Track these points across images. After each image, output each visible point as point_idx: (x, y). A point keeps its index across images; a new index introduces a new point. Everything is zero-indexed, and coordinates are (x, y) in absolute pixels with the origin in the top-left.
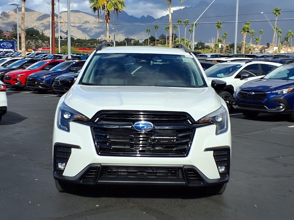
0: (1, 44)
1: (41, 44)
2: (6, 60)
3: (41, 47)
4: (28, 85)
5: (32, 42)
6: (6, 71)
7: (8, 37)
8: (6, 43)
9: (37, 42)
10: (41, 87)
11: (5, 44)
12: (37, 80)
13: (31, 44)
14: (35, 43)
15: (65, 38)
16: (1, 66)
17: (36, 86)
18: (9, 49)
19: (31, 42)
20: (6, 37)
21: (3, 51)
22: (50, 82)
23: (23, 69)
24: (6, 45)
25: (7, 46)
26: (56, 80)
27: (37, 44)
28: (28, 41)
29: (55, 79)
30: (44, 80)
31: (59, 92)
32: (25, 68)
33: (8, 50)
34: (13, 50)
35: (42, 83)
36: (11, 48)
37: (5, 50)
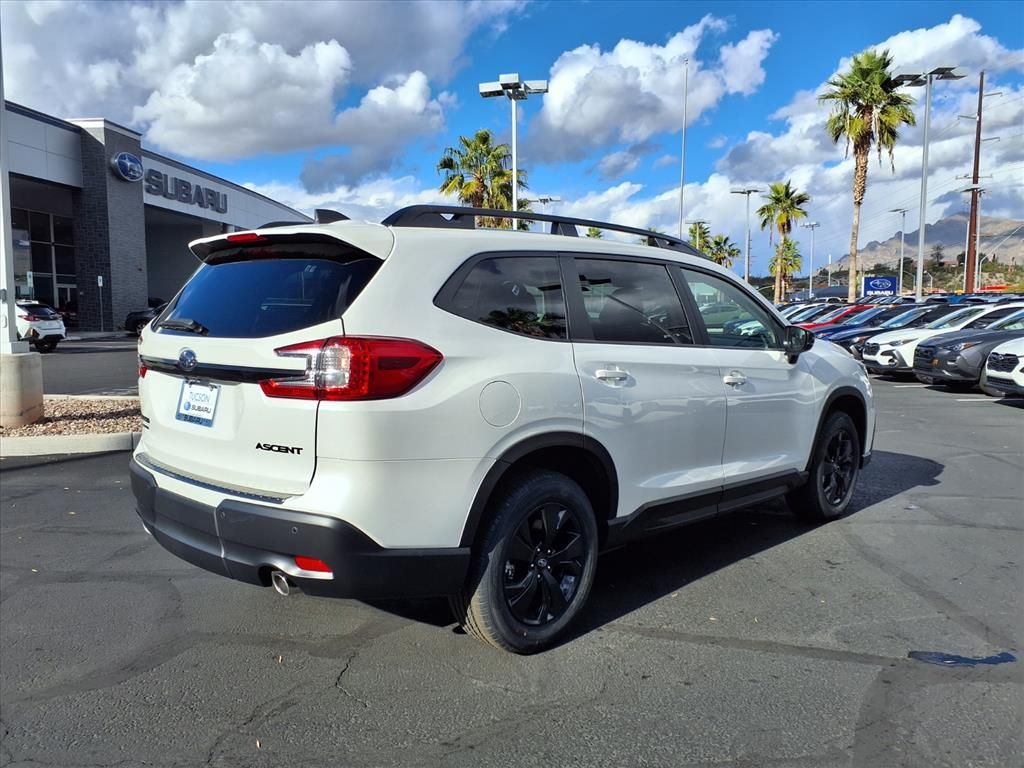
0: (871, 283)
8: (880, 281)
11: (878, 283)
18: (886, 291)
25: (880, 286)
33: (883, 293)
36: (889, 289)
37: (877, 293)
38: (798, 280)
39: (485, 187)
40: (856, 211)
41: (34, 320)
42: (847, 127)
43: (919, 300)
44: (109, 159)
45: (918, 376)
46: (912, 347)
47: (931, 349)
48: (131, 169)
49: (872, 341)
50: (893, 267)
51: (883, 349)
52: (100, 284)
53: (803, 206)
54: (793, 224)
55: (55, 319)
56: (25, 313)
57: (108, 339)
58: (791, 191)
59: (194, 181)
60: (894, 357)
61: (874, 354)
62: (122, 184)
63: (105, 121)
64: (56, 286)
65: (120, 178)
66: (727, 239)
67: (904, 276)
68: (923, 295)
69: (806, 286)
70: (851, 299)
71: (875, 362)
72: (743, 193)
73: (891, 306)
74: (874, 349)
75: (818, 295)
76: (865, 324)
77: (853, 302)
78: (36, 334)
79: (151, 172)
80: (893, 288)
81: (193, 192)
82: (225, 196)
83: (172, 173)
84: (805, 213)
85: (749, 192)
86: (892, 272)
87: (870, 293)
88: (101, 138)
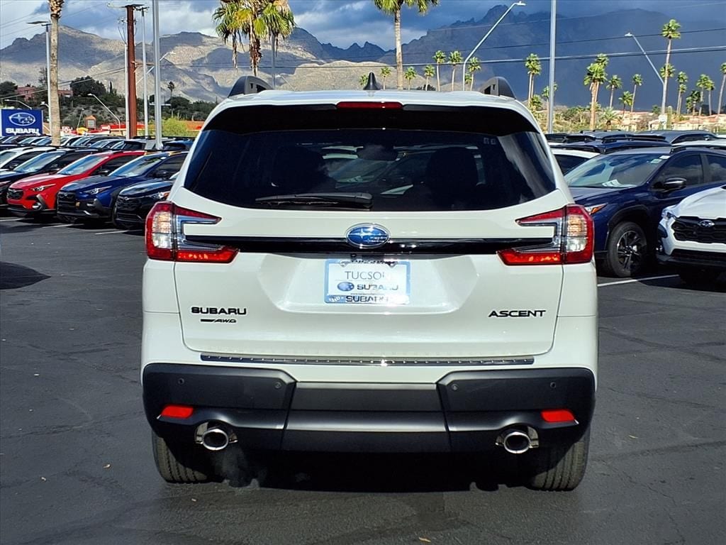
0: (10, 117)
1: (109, 116)
2: (15, 153)
3: (109, 122)
4: (61, 209)
5: (87, 111)
6: (13, 179)
7: (30, 99)
8: (21, 115)
9: (100, 111)
10: (88, 213)
11: (19, 117)
12: (80, 199)
13: (84, 116)
14: (93, 112)
15: (166, 100)
16: (2, 168)
17: (78, 211)
18: (29, 129)
19: (85, 112)
20: (25, 99)
21: (15, 133)
22: (107, 201)
23: (50, 174)
24: (22, 120)
25: (23, 122)
26: (122, 198)
27: (98, 115)
28: (78, 108)
29: (118, 194)
30: (94, 196)
31: (129, 224)
32: (55, 173)
33: (26, 131)
34: (38, 130)
35: (92, 203)
87: (10, 131)
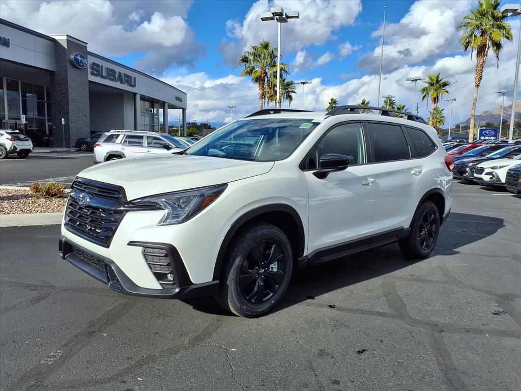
11: (487, 132)
25: (489, 134)
36: (493, 136)
37: (486, 138)
38: (443, 130)
39: (266, 73)
40: (476, 90)
41: (15, 141)
42: (473, 41)
43: (511, 141)
44: (69, 56)
45: (508, 188)
46: (505, 170)
47: (518, 172)
48: (81, 62)
49: (479, 166)
50: (496, 124)
51: (486, 171)
52: (63, 123)
53: (447, 88)
54: (440, 98)
55: (27, 140)
56: (10, 137)
57: (66, 152)
58: (440, 79)
59: (118, 69)
60: (493, 176)
61: (481, 173)
62: (76, 69)
63: (67, 35)
64: (47, 124)
65: (75, 66)
66: (404, 106)
67: (502, 129)
68: (513, 139)
69: (447, 133)
70: (470, 141)
71: (481, 179)
72: (413, 81)
73: (493, 145)
74: (481, 171)
75: (453, 138)
76: (477, 155)
77: (471, 142)
78: (15, 148)
79: (94, 64)
80: (496, 135)
81: (117, 76)
82: (135, 78)
83: (106, 65)
84: (447, 92)
85: (416, 80)
86: (495, 127)
87: (482, 138)
88: (65, 45)
